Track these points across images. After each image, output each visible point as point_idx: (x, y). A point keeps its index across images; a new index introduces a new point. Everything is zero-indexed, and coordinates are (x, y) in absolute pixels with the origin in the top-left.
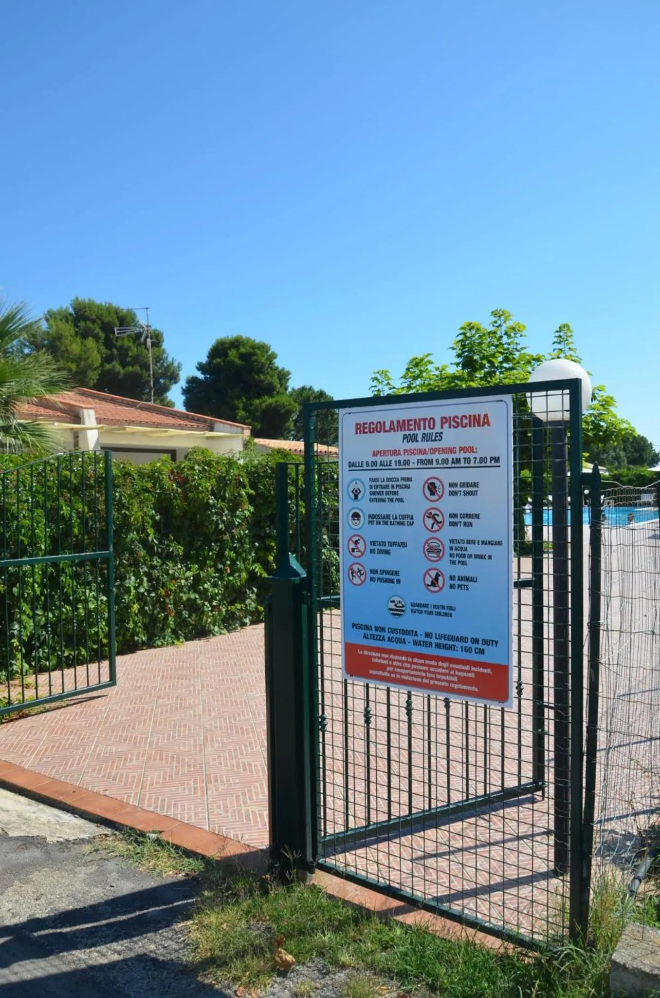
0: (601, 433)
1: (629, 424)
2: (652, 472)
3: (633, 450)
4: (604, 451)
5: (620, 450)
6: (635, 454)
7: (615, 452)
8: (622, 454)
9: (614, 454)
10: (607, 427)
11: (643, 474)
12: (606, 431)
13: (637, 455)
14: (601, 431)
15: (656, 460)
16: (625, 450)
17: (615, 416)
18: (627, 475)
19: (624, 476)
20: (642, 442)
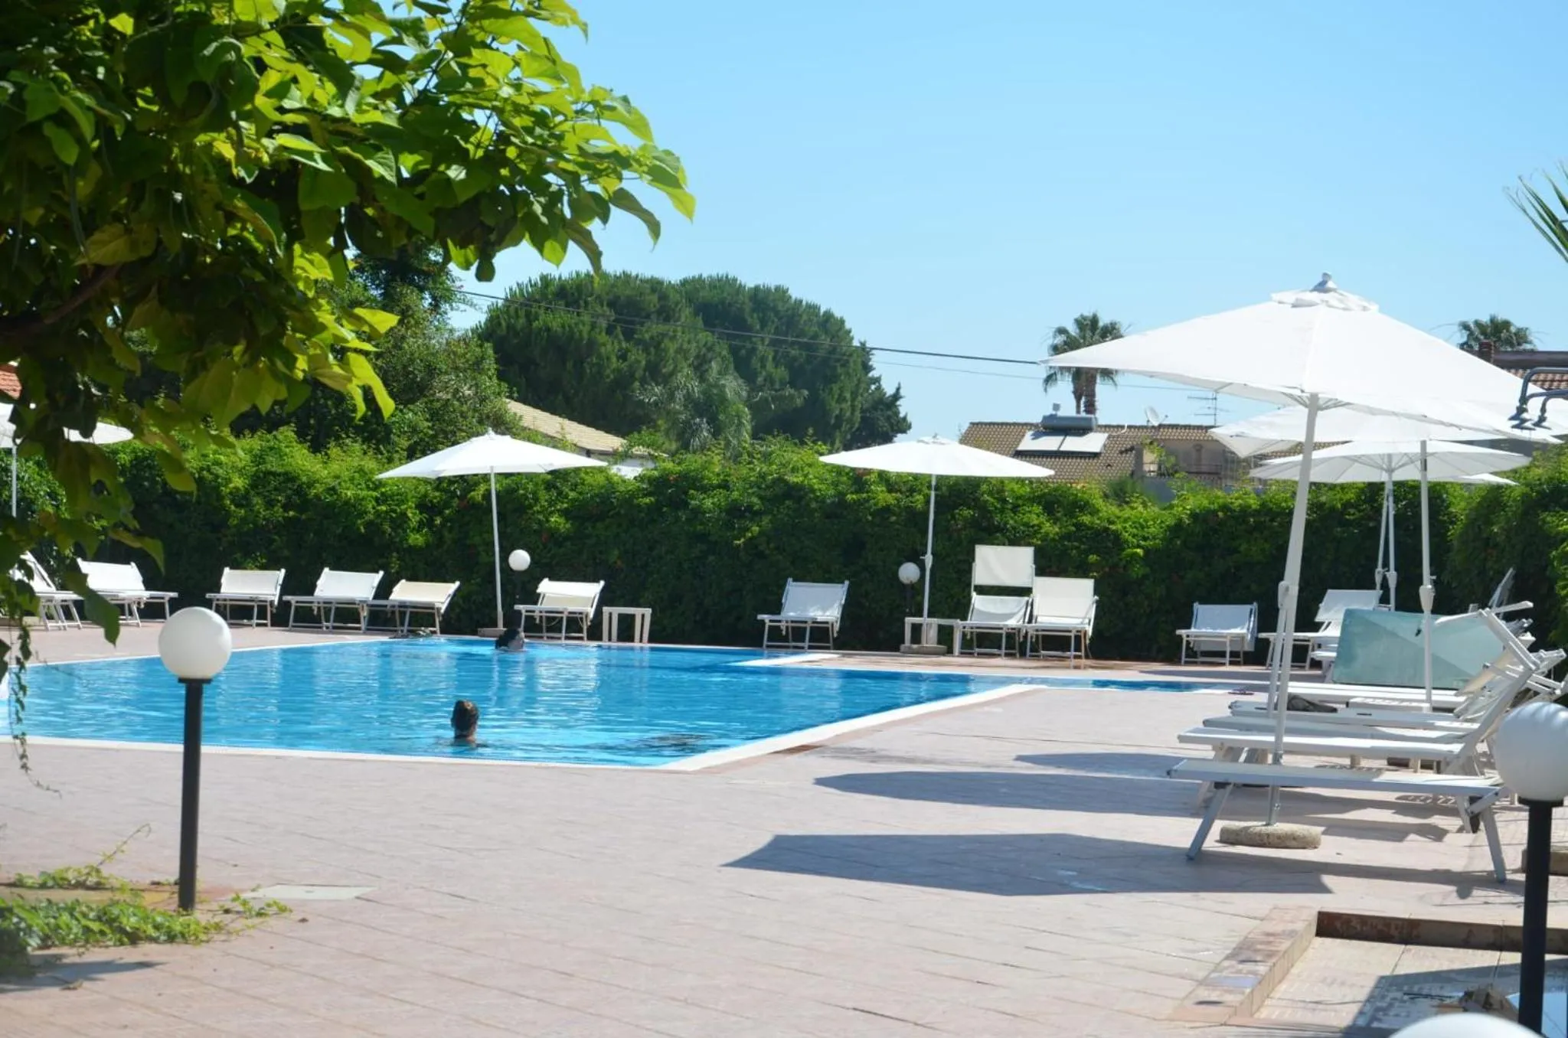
0: (456, 173)
1: (639, 125)
2: (839, 470)
3: (781, 373)
4: (654, 372)
5: (722, 373)
6: (789, 391)
7: (702, 379)
8: (732, 386)
9: (696, 388)
10: (502, 139)
11: (794, 479)
12: (494, 158)
13: (799, 397)
14: (462, 157)
15: (883, 425)
16: (743, 366)
17: (553, 65)
18: (725, 486)
19: (705, 489)
20: (825, 341)
